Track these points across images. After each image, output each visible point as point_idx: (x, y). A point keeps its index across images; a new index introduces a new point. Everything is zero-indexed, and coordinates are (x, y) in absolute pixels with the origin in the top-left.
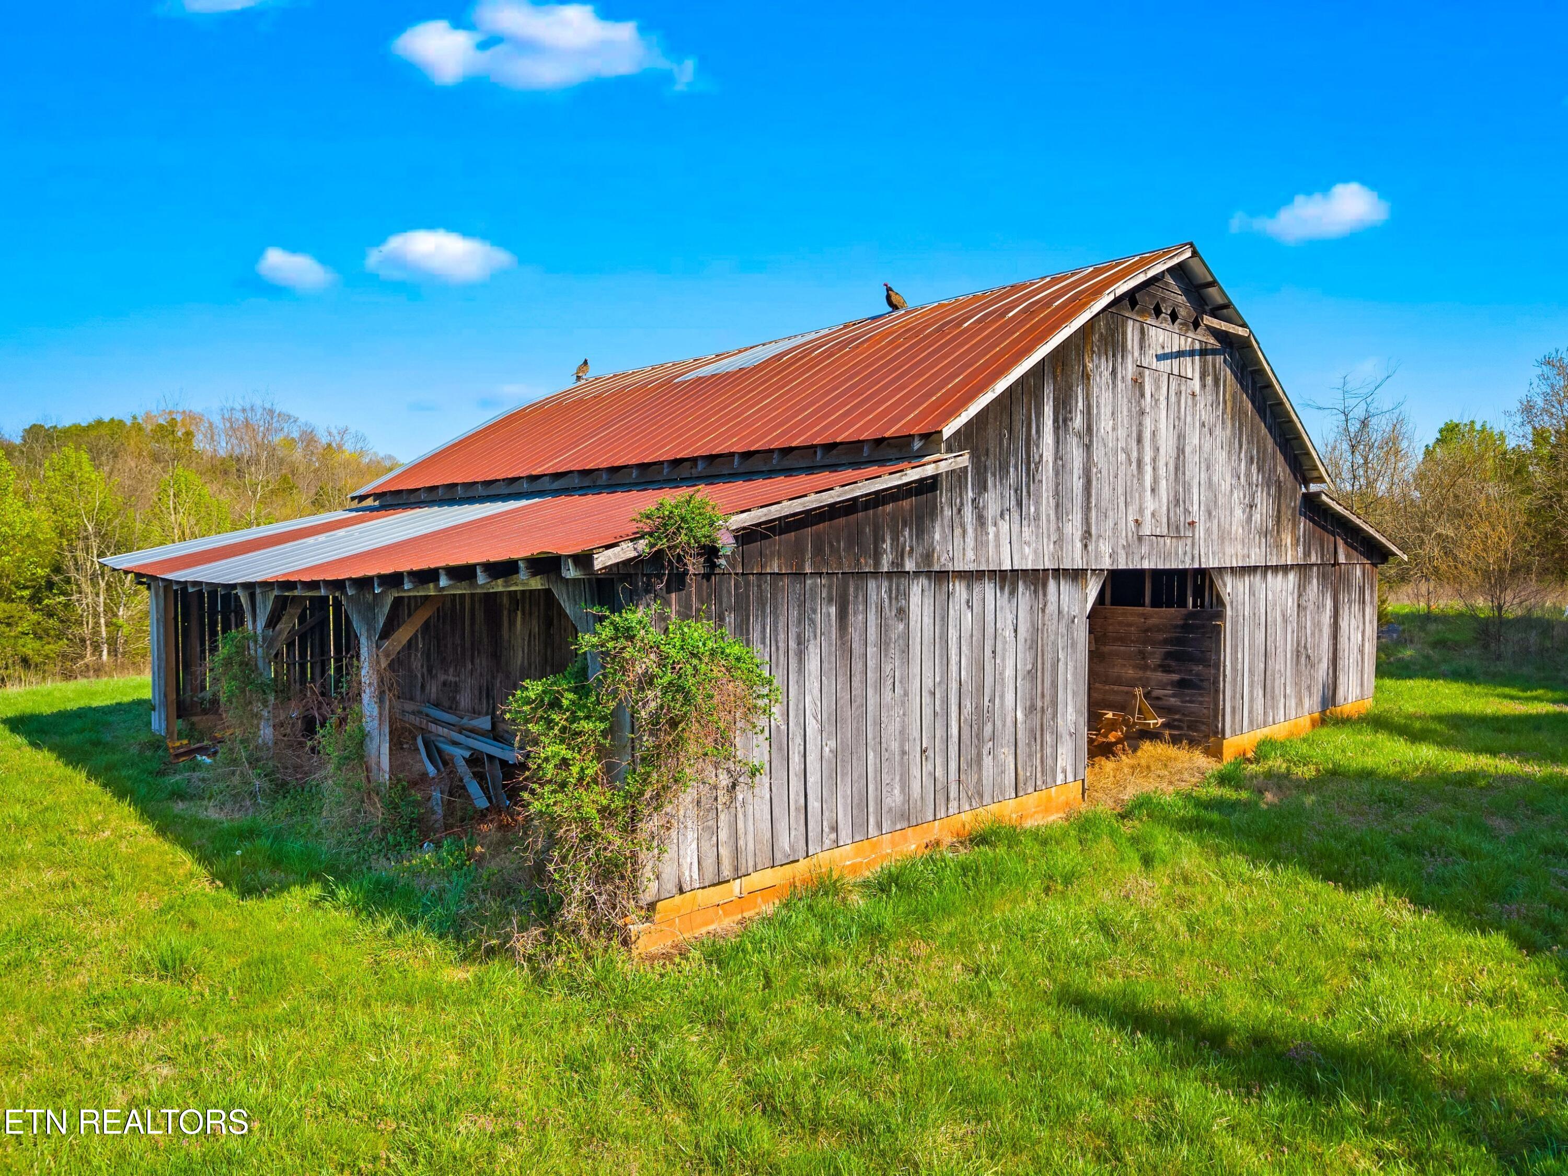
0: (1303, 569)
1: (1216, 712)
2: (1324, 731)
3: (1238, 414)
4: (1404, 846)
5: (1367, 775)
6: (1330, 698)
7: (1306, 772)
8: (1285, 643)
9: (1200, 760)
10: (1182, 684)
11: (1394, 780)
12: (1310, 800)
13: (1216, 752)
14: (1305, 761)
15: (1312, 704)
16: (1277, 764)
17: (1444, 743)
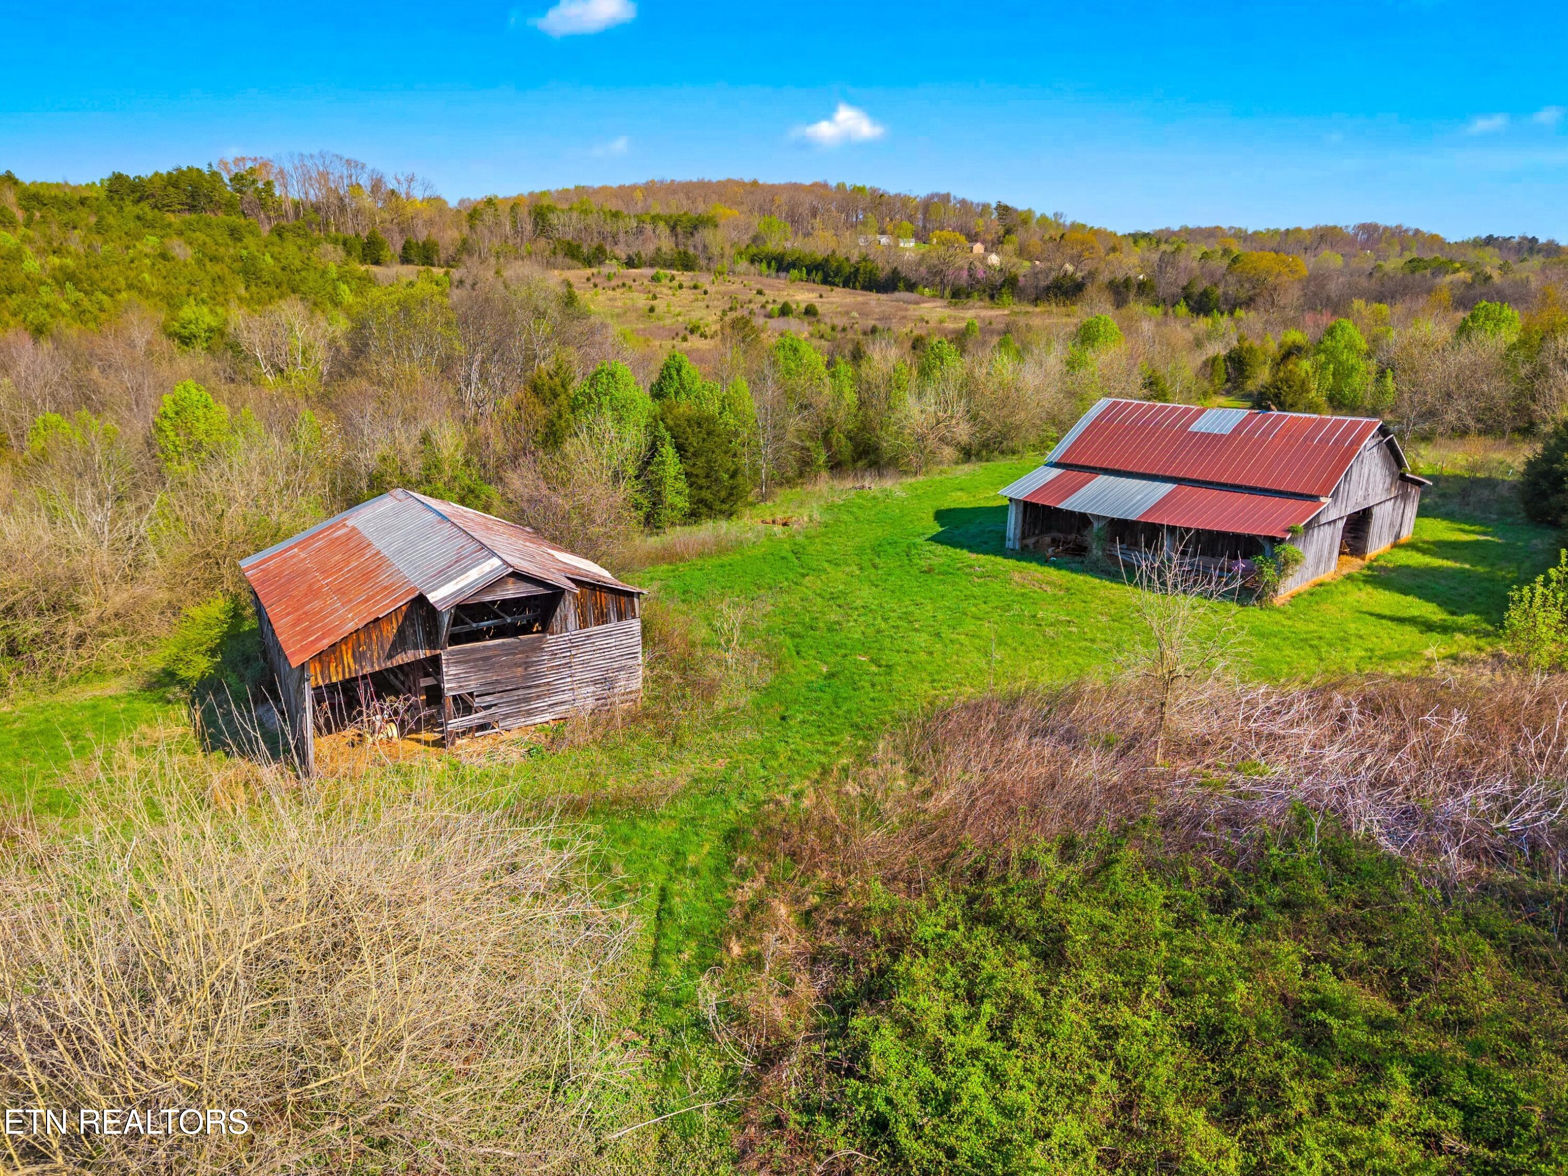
0: (1396, 498)
1: (1365, 547)
2: (1395, 550)
3: (1385, 457)
4: (1418, 587)
5: (1408, 567)
6: (1398, 536)
7: (1390, 565)
8: (1387, 522)
9: (1359, 561)
10: (1355, 538)
11: (1416, 569)
12: (1393, 574)
13: (1363, 559)
14: (1390, 561)
15: (1392, 540)
16: (1382, 562)
17: (1434, 554)
